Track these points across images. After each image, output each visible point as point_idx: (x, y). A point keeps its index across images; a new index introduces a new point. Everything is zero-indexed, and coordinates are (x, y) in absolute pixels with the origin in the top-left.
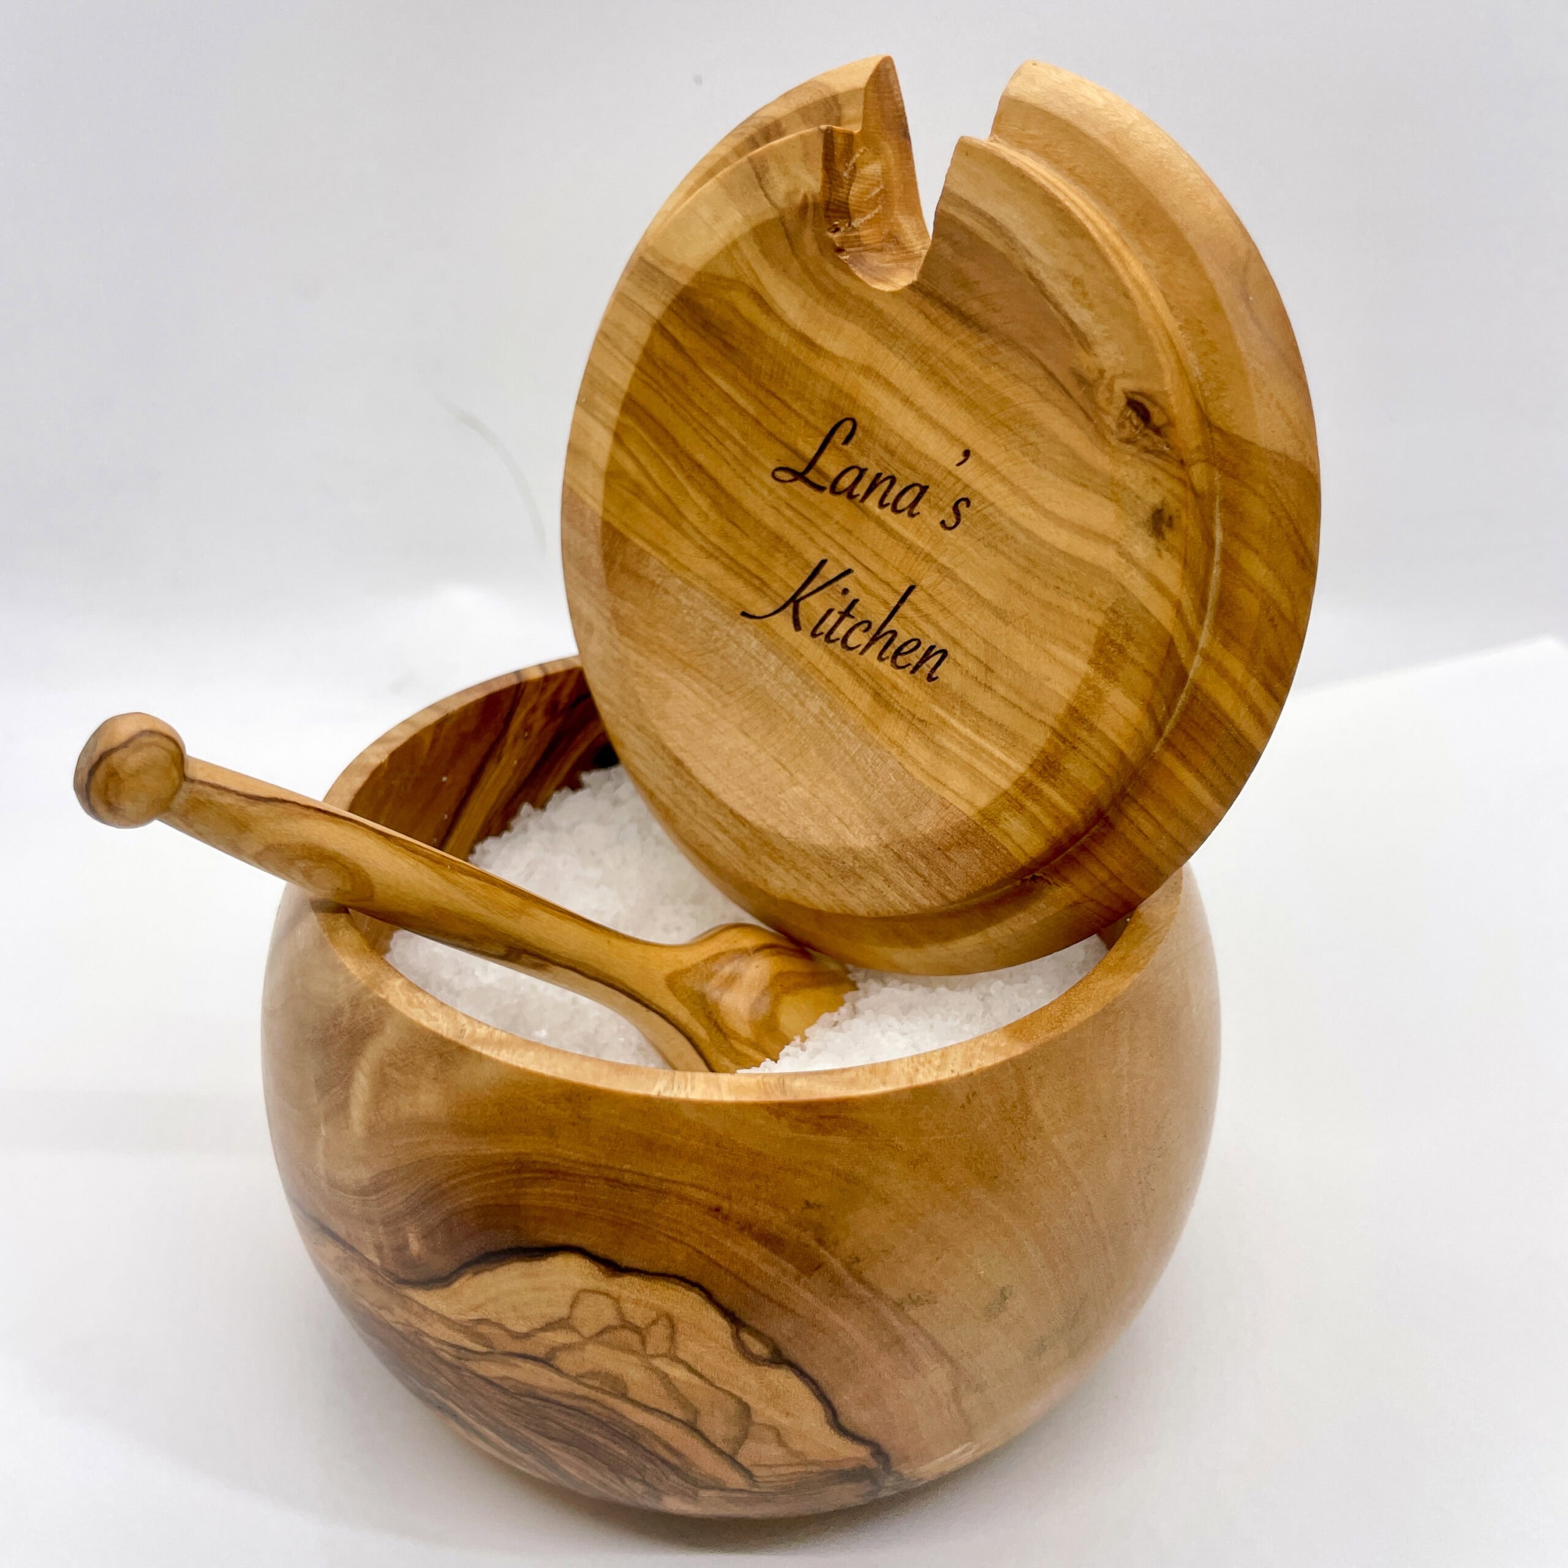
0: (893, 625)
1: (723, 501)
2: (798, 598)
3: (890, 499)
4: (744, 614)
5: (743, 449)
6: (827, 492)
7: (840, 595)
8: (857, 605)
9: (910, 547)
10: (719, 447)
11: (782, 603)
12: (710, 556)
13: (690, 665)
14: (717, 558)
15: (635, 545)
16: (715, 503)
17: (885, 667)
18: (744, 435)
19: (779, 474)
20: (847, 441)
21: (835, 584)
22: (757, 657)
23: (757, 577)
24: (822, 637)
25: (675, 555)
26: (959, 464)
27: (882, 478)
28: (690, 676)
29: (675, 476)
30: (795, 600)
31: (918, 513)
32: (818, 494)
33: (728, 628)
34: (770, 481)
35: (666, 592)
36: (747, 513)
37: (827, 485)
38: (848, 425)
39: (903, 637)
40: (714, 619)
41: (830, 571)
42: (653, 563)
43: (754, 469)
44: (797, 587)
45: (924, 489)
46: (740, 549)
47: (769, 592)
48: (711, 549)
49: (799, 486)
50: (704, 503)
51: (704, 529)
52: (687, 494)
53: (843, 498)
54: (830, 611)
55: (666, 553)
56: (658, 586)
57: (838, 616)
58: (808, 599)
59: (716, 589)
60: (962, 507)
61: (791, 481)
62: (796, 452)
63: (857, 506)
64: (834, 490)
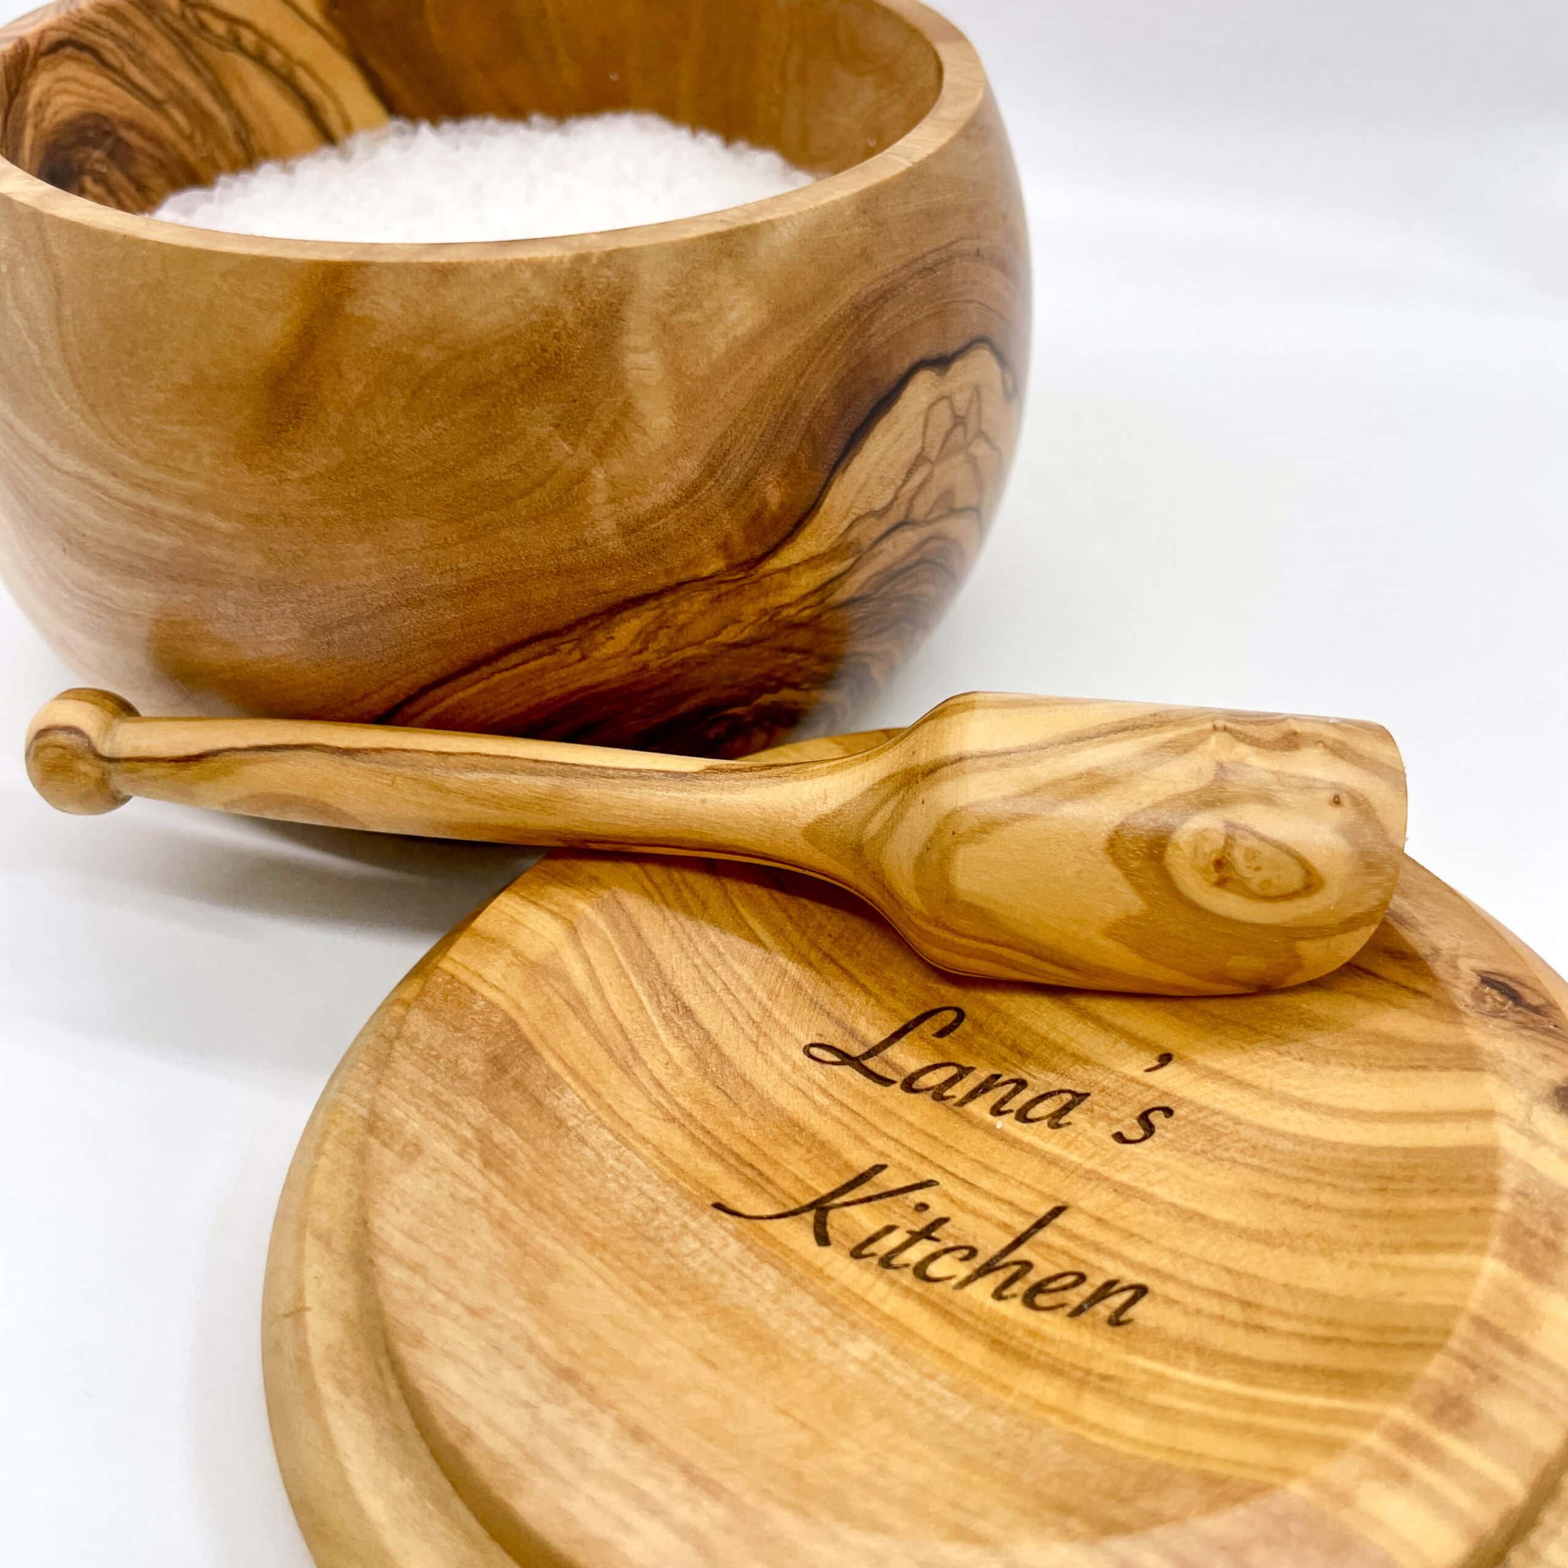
0: (1023, 1253)
1: (713, 1060)
2: (828, 1204)
3: (1014, 1105)
4: (718, 1206)
5: (765, 1010)
6: (896, 1087)
7: (910, 1210)
8: (946, 1226)
9: (1053, 1161)
10: (728, 998)
11: (793, 1206)
12: (671, 1120)
13: (604, 1247)
14: (682, 1126)
15: (548, 1067)
16: (697, 1056)
17: (1013, 1309)
18: (772, 994)
19: (815, 1051)
20: (941, 1034)
21: (900, 1197)
22: (740, 1266)
23: (751, 1166)
24: (875, 1261)
25: (609, 1101)
26: (1149, 1070)
27: (1000, 1081)
28: (602, 1260)
29: (642, 1008)
30: (820, 1208)
31: (1069, 1124)
32: (879, 1087)
33: (686, 1218)
34: (799, 1056)
35: (582, 1141)
36: (748, 1084)
37: (899, 1079)
38: (951, 1016)
39: (1043, 1269)
40: (661, 1198)
41: (891, 1179)
42: (569, 1096)
43: (776, 1036)
44: (825, 1191)
45: (1083, 1096)
46: (728, 1125)
47: (770, 1188)
48: (677, 1113)
49: (847, 1073)
50: (677, 1053)
51: (670, 1085)
52: (656, 1035)
53: (926, 1097)
54: (890, 1229)
55: (596, 1094)
56: (569, 1129)
57: (907, 1237)
58: (846, 1209)
59: (670, 1163)
60: (1158, 1119)
61: (834, 1063)
62: (852, 1033)
63: (948, 1108)
64: (909, 1085)
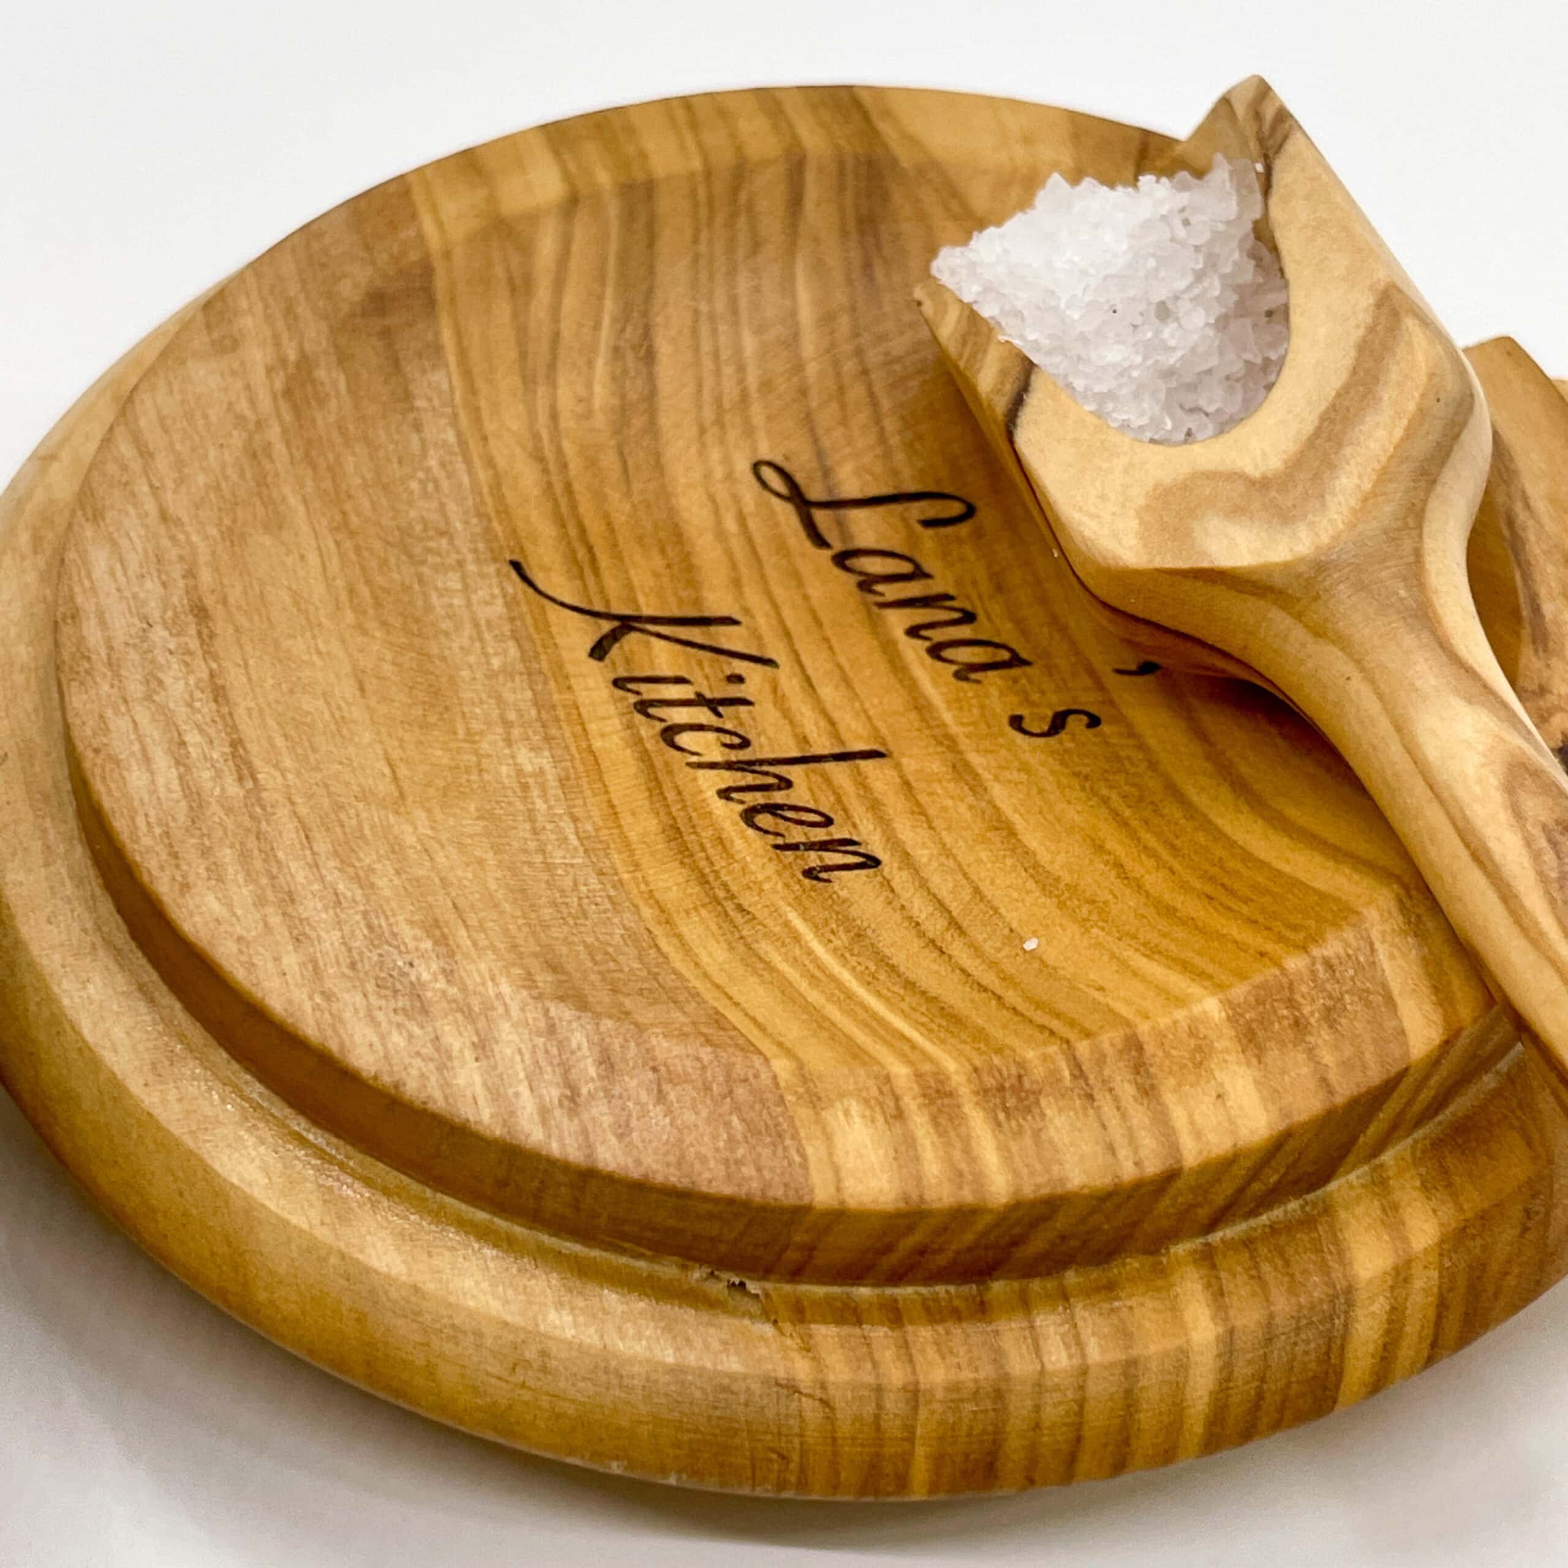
0: (794, 773)
1: (638, 422)
2: (636, 625)
3: (939, 635)
4: (516, 566)
5: (744, 397)
6: (827, 554)
7: (721, 676)
8: (743, 709)
9: (920, 706)
10: (708, 363)
11: (598, 607)
12: (539, 458)
13: (352, 534)
14: (546, 471)
15: (437, 334)
16: (622, 413)
17: (727, 814)
18: (766, 386)
19: (768, 473)
20: (928, 523)
21: (723, 658)
22: (484, 628)
23: (590, 549)
24: (633, 699)
25: (483, 404)
26: (1119, 672)
27: (948, 604)
28: (337, 543)
29: (597, 327)
30: (627, 624)
31: (978, 682)
32: (808, 545)
33: (470, 557)
34: (742, 466)
35: (418, 427)
36: (659, 467)
37: (838, 546)
38: (955, 509)
39: (799, 795)
40: (459, 526)
41: (731, 639)
42: (438, 378)
43: (733, 434)
44: (647, 611)
45: (1022, 663)
46: (599, 497)
47: (590, 580)
48: (549, 453)
49: (786, 514)
50: (602, 394)
51: (567, 421)
52: (590, 363)
53: (851, 580)
54: (680, 680)
55: (472, 389)
56: (412, 409)
57: (692, 696)
58: (654, 640)
59: (500, 499)
60: (1075, 724)
61: (778, 495)
62: (827, 473)
63: (866, 604)
64: (842, 559)
